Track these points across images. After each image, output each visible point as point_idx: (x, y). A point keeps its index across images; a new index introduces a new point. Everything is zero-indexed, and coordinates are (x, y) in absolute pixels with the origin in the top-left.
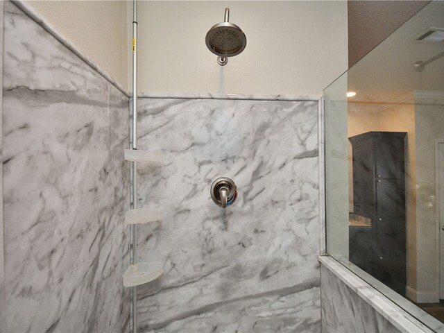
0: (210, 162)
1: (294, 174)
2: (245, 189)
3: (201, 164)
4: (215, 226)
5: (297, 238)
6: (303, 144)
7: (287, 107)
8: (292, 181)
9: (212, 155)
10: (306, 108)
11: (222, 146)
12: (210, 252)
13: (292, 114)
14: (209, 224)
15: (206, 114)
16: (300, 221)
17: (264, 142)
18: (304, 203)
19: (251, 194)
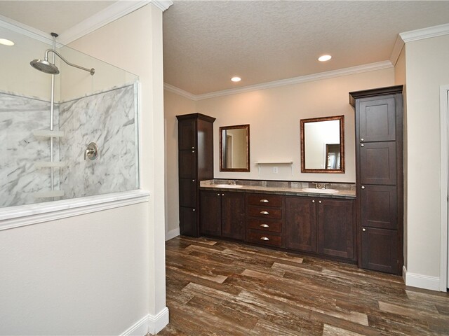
0: (87, 134)
1: (123, 136)
2: (101, 149)
3: (84, 136)
4: (89, 171)
5: (125, 179)
6: (127, 116)
7: (120, 92)
8: (122, 141)
9: (88, 130)
10: (128, 91)
11: (92, 124)
12: (87, 187)
13: (121, 97)
14: (87, 170)
15: (85, 107)
16: (126, 168)
17: (109, 118)
18: (128, 155)
19: (104, 151)
